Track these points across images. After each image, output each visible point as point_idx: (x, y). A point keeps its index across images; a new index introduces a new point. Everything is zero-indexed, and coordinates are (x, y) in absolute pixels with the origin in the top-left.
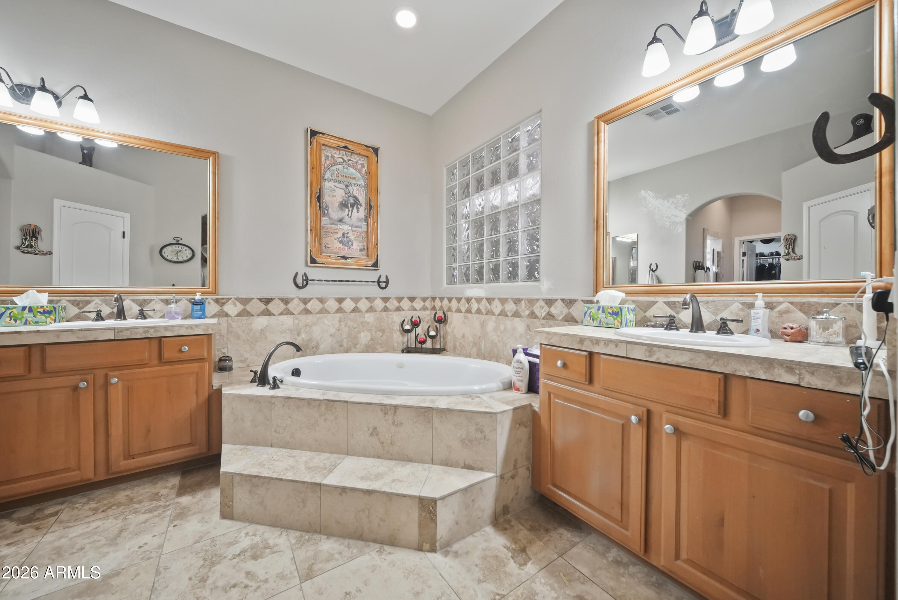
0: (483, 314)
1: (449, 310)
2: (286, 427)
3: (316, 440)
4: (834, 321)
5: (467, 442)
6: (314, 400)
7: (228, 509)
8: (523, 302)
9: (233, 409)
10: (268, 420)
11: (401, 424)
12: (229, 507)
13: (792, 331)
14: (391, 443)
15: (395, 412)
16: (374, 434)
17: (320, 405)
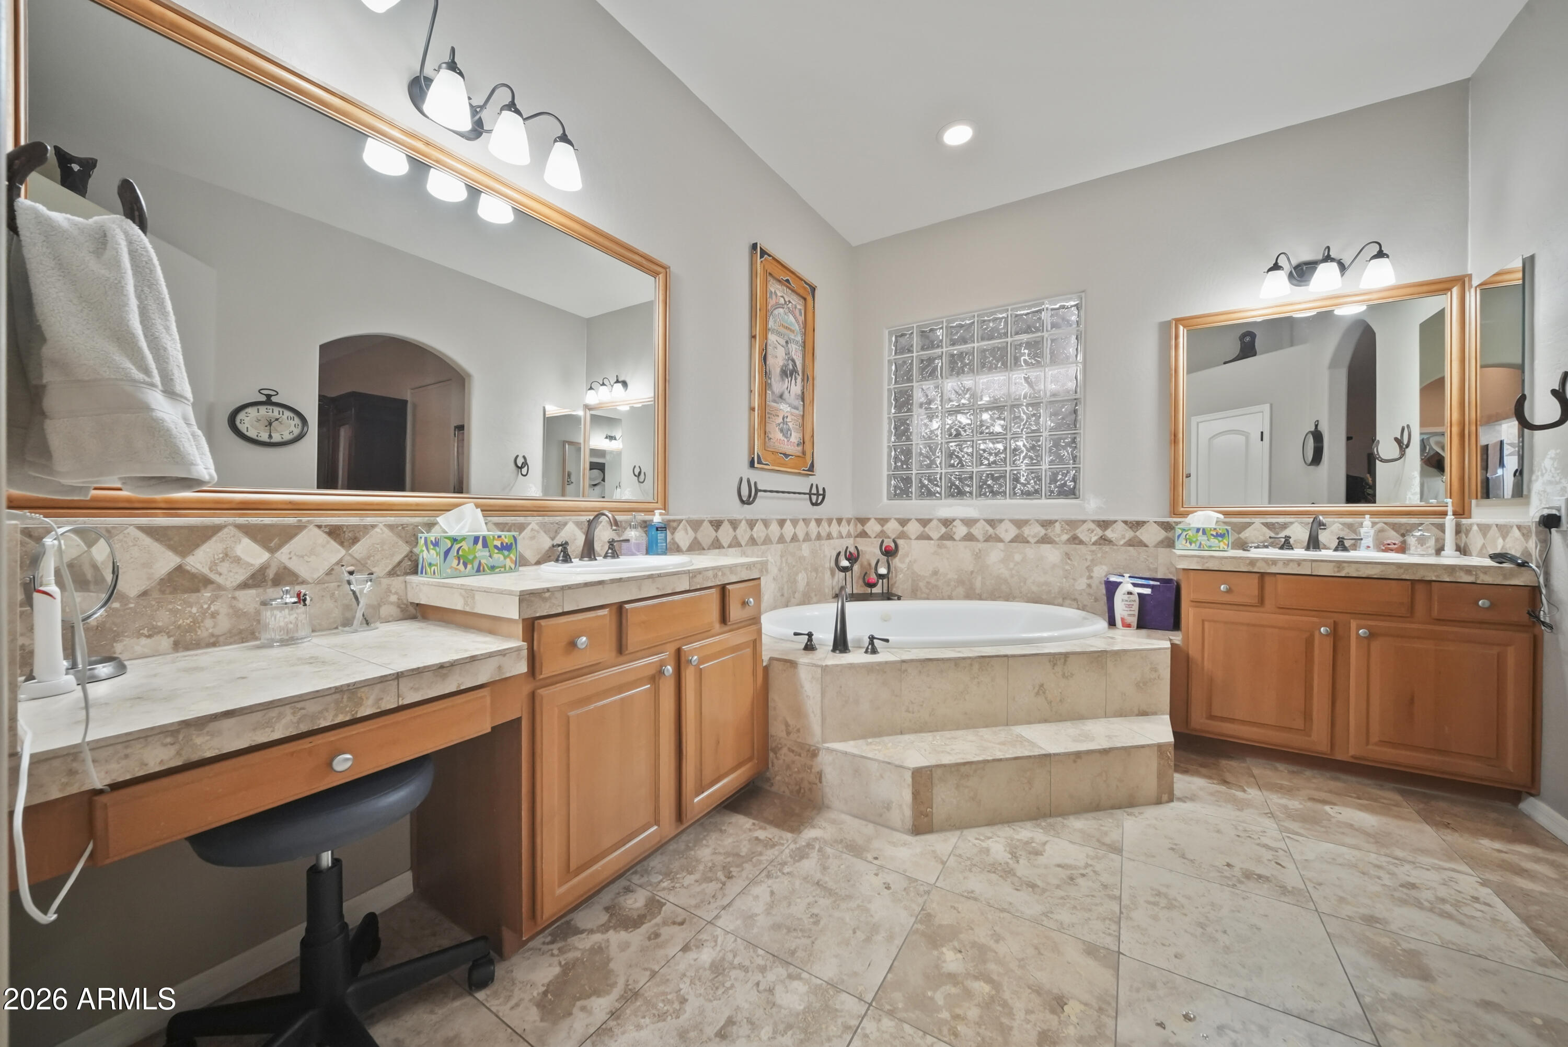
0: (978, 540)
1: (903, 535)
2: (923, 702)
3: (966, 713)
4: (1429, 537)
5: (1141, 685)
6: (964, 658)
7: (926, 819)
8: (1057, 524)
9: (841, 687)
10: (897, 696)
11: (1072, 675)
12: (927, 816)
13: (1396, 546)
14: (1061, 701)
15: (1065, 661)
16: (1041, 692)
17: (971, 665)
